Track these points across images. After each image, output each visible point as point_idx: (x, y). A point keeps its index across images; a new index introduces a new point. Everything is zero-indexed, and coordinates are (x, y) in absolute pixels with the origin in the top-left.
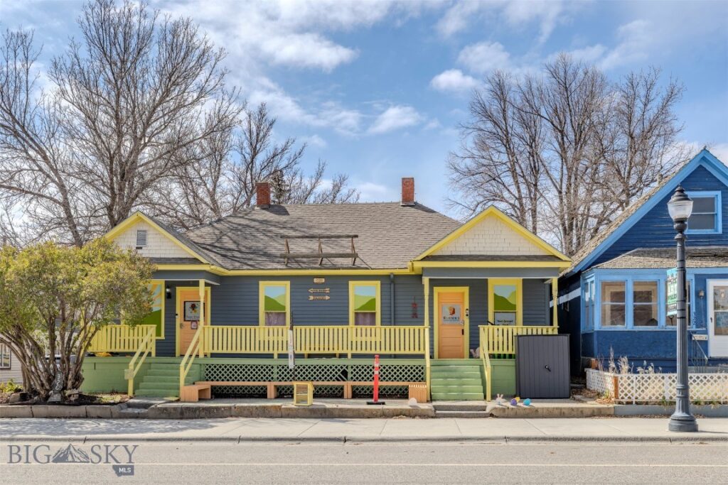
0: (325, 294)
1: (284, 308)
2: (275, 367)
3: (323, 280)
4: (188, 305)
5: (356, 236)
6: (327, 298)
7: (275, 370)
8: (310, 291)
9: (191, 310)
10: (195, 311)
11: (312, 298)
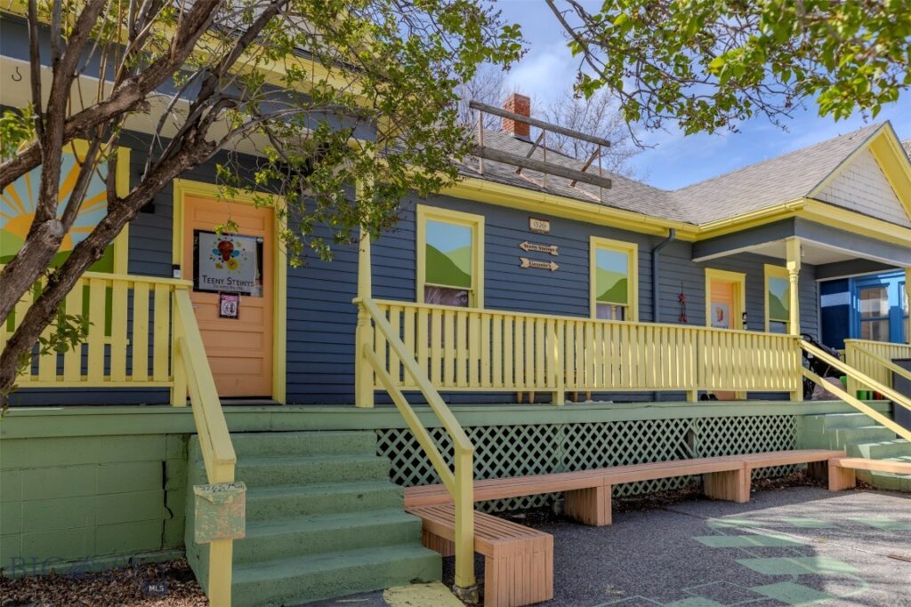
0: (549, 257)
1: (467, 279)
2: (561, 431)
3: (546, 227)
4: (209, 245)
5: (607, 144)
6: (554, 266)
7: (560, 438)
8: (522, 246)
9: (217, 259)
10: (232, 264)
11: (526, 263)
